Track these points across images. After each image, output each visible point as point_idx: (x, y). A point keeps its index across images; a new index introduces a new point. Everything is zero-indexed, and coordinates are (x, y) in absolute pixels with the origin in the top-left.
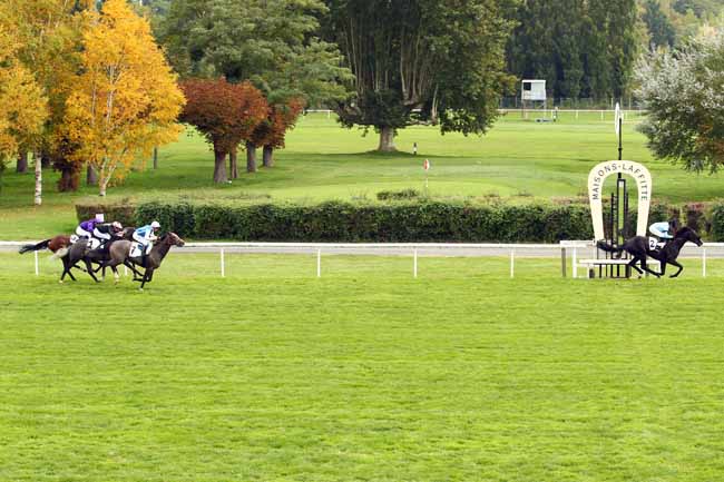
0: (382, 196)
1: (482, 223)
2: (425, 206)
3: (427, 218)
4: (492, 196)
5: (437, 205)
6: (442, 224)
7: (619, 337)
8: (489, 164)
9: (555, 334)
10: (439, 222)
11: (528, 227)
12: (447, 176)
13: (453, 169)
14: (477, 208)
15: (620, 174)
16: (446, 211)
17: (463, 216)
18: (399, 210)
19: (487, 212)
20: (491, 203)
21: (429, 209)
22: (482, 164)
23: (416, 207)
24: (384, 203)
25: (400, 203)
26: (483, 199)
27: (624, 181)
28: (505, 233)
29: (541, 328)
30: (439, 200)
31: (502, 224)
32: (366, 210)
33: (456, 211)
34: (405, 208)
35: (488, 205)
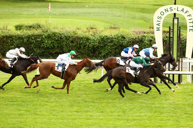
0: (18, 27)
1: (85, 46)
2: (46, 34)
3: (47, 43)
4: (92, 28)
5: (54, 34)
6: (58, 47)
7: (170, 123)
8: (93, 7)
9: (128, 120)
10: (56, 45)
11: (115, 49)
12: (64, 15)
13: (69, 10)
14: (81, 36)
15: (175, 14)
16: (61, 38)
17: (72, 42)
18: (29, 37)
19: (88, 39)
20: (91, 33)
21: (49, 37)
22: (89, 7)
23: (40, 35)
24: (19, 33)
25: (30, 32)
26: (85, 30)
27: (178, 18)
28: (100, 53)
29: (118, 115)
30: (57, 31)
31: (97, 47)
32: (6, 37)
33: (67, 38)
34: (33, 35)
35: (89, 34)
